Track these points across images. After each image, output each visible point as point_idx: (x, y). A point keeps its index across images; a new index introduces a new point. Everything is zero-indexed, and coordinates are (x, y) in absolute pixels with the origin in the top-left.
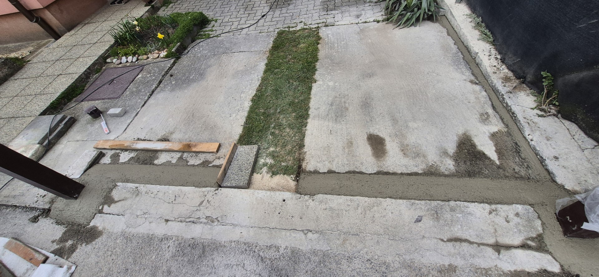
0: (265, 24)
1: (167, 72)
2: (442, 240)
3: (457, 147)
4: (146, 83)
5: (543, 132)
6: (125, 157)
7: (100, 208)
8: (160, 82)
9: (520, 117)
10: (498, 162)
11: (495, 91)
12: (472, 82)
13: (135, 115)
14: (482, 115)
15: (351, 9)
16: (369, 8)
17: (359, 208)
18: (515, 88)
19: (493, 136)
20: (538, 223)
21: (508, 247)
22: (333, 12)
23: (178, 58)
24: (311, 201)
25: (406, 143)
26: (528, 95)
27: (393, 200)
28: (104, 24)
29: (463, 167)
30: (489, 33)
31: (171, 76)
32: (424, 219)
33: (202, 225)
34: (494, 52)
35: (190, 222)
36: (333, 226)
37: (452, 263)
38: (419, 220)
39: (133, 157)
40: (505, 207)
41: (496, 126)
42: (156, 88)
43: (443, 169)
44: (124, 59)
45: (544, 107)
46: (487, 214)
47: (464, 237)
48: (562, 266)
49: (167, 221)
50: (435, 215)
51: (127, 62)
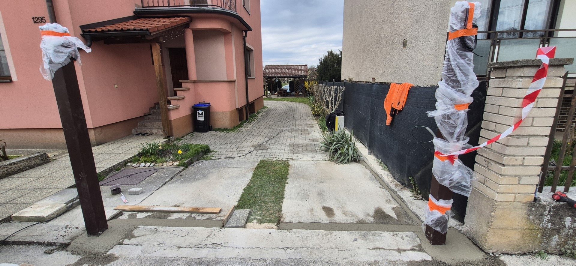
0: (251, 156)
1: (177, 174)
2: (369, 249)
3: (374, 212)
4: (160, 178)
5: (417, 206)
6: (140, 216)
7: (121, 241)
8: (172, 178)
9: (405, 199)
10: (397, 219)
11: (393, 191)
12: (380, 187)
13: (150, 194)
14: (387, 200)
15: (308, 154)
16: (319, 154)
17: (320, 235)
18: (402, 188)
19: (393, 209)
20: (418, 239)
21: (405, 250)
22: (297, 154)
23: (187, 167)
24: (288, 232)
25: (345, 210)
26: (408, 191)
27: (340, 232)
28: (129, 145)
29: (378, 220)
30: (385, 166)
31: (181, 176)
32: (358, 240)
33: (208, 249)
34: (390, 175)
35: (199, 247)
36: (304, 245)
37: (376, 260)
38: (355, 240)
39: (149, 216)
40: (401, 233)
41: (395, 205)
42: (168, 181)
43: (367, 221)
44: (143, 164)
45: (416, 196)
46: (392, 236)
47: (381, 247)
48: (432, 258)
49: (179, 247)
50: (364, 238)
51: (145, 166)
